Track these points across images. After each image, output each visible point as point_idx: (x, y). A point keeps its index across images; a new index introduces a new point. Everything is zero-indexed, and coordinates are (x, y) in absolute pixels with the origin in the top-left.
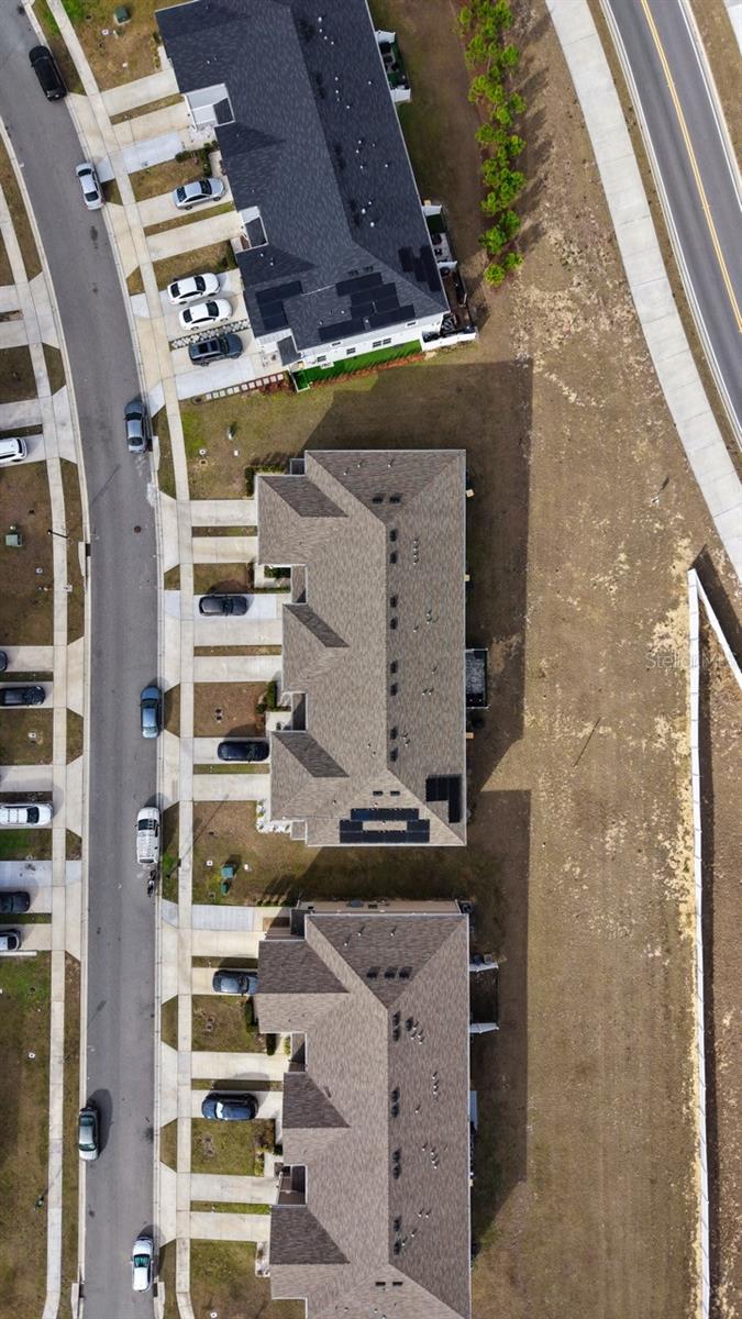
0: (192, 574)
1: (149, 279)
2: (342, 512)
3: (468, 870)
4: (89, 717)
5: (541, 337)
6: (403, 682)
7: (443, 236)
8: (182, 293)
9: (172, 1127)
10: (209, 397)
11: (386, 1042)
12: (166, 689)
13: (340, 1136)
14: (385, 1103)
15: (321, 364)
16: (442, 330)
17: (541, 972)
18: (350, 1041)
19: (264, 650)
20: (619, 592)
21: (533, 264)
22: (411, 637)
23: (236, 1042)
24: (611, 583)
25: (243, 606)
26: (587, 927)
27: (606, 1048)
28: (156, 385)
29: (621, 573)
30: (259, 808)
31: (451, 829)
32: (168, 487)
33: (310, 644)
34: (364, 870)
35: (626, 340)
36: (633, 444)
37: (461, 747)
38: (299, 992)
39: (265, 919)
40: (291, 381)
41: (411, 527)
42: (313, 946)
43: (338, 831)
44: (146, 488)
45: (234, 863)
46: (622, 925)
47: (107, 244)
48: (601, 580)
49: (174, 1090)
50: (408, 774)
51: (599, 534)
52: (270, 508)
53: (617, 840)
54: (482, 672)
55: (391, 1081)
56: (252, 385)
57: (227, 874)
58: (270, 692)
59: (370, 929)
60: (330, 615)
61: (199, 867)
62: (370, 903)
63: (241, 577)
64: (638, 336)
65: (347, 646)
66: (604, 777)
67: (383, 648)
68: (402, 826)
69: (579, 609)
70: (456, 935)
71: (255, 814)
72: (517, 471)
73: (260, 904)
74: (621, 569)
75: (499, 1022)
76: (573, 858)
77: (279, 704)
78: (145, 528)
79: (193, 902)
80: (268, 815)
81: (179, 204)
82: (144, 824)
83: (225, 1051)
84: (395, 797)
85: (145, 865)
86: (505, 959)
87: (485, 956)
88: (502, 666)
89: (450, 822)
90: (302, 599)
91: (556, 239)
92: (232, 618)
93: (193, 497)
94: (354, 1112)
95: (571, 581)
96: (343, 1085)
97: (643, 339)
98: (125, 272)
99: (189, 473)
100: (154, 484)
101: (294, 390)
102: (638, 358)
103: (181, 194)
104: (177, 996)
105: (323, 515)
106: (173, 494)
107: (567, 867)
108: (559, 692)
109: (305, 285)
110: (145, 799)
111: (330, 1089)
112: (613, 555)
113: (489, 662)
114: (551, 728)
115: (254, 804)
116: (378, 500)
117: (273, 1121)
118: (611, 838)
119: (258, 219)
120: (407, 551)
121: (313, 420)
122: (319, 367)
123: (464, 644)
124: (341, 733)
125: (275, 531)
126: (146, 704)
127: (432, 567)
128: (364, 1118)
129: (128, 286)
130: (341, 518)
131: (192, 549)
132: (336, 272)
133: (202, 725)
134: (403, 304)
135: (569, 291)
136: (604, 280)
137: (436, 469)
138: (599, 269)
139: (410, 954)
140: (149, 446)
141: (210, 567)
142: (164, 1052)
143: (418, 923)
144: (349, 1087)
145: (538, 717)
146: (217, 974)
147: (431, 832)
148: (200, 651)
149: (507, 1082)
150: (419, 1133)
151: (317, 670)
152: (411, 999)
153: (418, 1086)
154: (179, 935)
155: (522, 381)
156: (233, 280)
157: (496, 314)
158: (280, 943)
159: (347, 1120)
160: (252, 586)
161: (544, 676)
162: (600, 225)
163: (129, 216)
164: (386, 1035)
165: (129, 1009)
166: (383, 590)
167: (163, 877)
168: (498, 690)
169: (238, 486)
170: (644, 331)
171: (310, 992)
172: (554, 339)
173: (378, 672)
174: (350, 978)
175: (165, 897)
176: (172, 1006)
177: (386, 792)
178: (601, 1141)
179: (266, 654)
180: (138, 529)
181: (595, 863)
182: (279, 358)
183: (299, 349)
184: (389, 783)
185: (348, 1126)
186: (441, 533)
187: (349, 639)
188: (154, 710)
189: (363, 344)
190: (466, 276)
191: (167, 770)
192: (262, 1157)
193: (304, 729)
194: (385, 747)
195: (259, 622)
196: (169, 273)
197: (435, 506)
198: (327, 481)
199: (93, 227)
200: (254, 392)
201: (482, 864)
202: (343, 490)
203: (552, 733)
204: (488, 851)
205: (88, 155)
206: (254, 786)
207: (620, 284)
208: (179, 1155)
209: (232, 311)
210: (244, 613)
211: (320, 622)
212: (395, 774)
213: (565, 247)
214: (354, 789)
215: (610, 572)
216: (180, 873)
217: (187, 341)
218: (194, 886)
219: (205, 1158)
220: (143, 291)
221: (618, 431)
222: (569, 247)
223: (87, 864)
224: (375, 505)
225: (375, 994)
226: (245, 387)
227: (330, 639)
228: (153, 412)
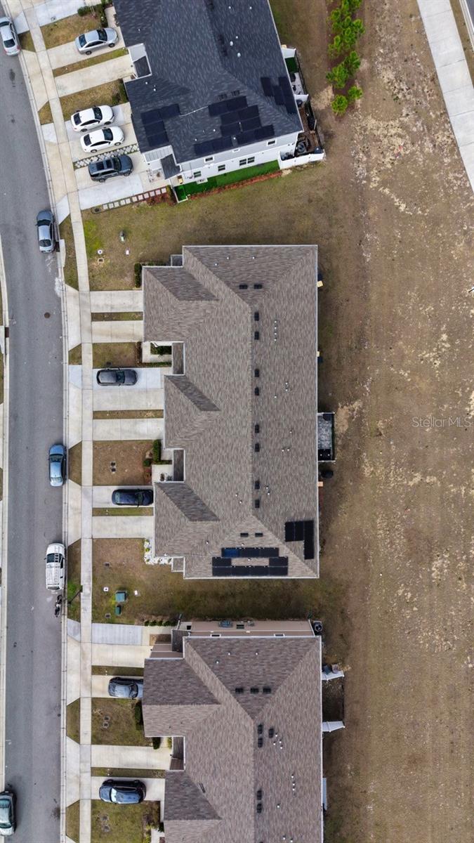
0: (92, 352)
1: (57, 110)
2: (214, 296)
3: (318, 595)
4: (7, 469)
5: (377, 159)
6: (266, 440)
7: (297, 75)
8: (83, 121)
9: (76, 806)
10: (105, 207)
11: (252, 749)
12: (70, 445)
13: (213, 826)
14: (251, 801)
15: (197, 179)
16: (296, 151)
17: (379, 678)
18: (222, 746)
19: (150, 414)
20: (442, 366)
21: (370, 98)
22: (273, 402)
23: (127, 737)
24: (435, 358)
25: (134, 378)
26: (416, 642)
27: (433, 742)
28: (63, 197)
29: (443, 350)
30: (146, 545)
31: (307, 564)
32: (73, 281)
33: (187, 409)
34: (233, 595)
35: (446, 160)
36: (452, 245)
37: (314, 495)
38: (178, 704)
39: (151, 636)
40: (172, 194)
41: (272, 309)
42: (190, 664)
43: (211, 566)
44: (55, 282)
45: (125, 590)
46: (446, 640)
47: (23, 83)
48: (427, 356)
49: (77, 776)
50: (270, 518)
51: (425, 318)
52: (153, 294)
53: (441, 569)
54: (330, 432)
55: (257, 781)
56: (141, 198)
57: (120, 598)
58: (155, 448)
59: (237, 649)
60: (204, 384)
61: (97, 593)
62: (239, 623)
63: (131, 354)
64: (456, 157)
65: (218, 410)
66: (430, 518)
67: (248, 412)
68: (264, 562)
69: (409, 380)
70: (310, 655)
71: (143, 549)
72: (358, 267)
73: (146, 624)
74: (443, 347)
75: (346, 720)
76: (405, 584)
77: (162, 459)
78: (53, 315)
79: (93, 621)
80: (153, 550)
81: (81, 49)
82: (51, 558)
83: (119, 745)
84: (259, 539)
85: (53, 591)
86: (350, 668)
87: (334, 666)
88: (346, 427)
89: (306, 558)
90: (180, 371)
91: (388, 79)
92: (123, 387)
93: (92, 288)
94: (225, 806)
95: (403, 357)
96: (215, 782)
97: (460, 159)
98: (37, 105)
99: (89, 269)
100: (60, 279)
101: (175, 201)
102: (456, 175)
103: (82, 40)
104: (79, 699)
105: (197, 299)
106: (76, 287)
107: (400, 592)
108: (393, 448)
109: (183, 108)
110: (53, 536)
111: (204, 786)
112: (437, 335)
113: (336, 423)
114: (387, 477)
115: (143, 540)
116: (243, 287)
117: (158, 803)
118: (437, 568)
119: (145, 57)
120: (268, 331)
121: (190, 224)
122: (195, 182)
123: (317, 408)
124: (213, 483)
125: (157, 313)
126: (53, 458)
127: (290, 343)
128: (233, 812)
129: (40, 117)
130: (213, 302)
131: (91, 331)
132: (209, 95)
133: (99, 476)
134: (265, 124)
135: (400, 121)
136: (428, 112)
137: (293, 260)
138: (424, 103)
139: (273, 671)
140: (57, 247)
141: (106, 346)
142: (69, 745)
143: (279, 644)
144: (221, 785)
145: (376, 468)
146: (112, 681)
147: (289, 567)
148: (98, 415)
149: (351, 770)
150: (280, 825)
151: (193, 430)
152: (274, 710)
153: (279, 785)
154: (81, 648)
155: (361, 194)
156: (125, 111)
157: (340, 140)
158: (162, 661)
159: (219, 813)
160: (141, 362)
161: (381, 434)
162: (425, 68)
163: (41, 60)
164: (252, 742)
165: (40, 709)
166: (249, 362)
167: (68, 601)
168: (344, 447)
169: (129, 279)
170: (461, 152)
171: (188, 704)
172: (387, 160)
173: (244, 432)
174: (222, 693)
175: (69, 617)
176: (75, 707)
177: (252, 534)
178: (429, 819)
179: (153, 417)
180: (47, 315)
181: (424, 588)
182: (163, 175)
183: (178, 163)
184: (254, 526)
185: (219, 818)
186: (297, 315)
187: (221, 405)
188: (59, 464)
189: (231, 160)
190: (315, 108)
191: (71, 512)
192: (149, 833)
193: (182, 479)
194: (251, 496)
195: (146, 391)
196: (71, 106)
197: (292, 291)
198: (201, 271)
199: (11, 70)
200: (142, 203)
201: (331, 590)
202: (214, 278)
203: (387, 482)
204: (337, 579)
205: (7, 11)
206: (142, 526)
207: (441, 114)
208: (81, 830)
209: (125, 136)
210: (134, 383)
211: (196, 390)
212: (259, 519)
213: (396, 85)
214: (224, 531)
215: (434, 349)
216: (82, 597)
217: (88, 162)
218: (93, 608)
219: (103, 833)
220: (51, 121)
221: (440, 235)
222: (399, 85)
223: (6, 589)
224: (242, 290)
225: (242, 706)
226: (135, 199)
227: (204, 404)
228: (60, 219)
